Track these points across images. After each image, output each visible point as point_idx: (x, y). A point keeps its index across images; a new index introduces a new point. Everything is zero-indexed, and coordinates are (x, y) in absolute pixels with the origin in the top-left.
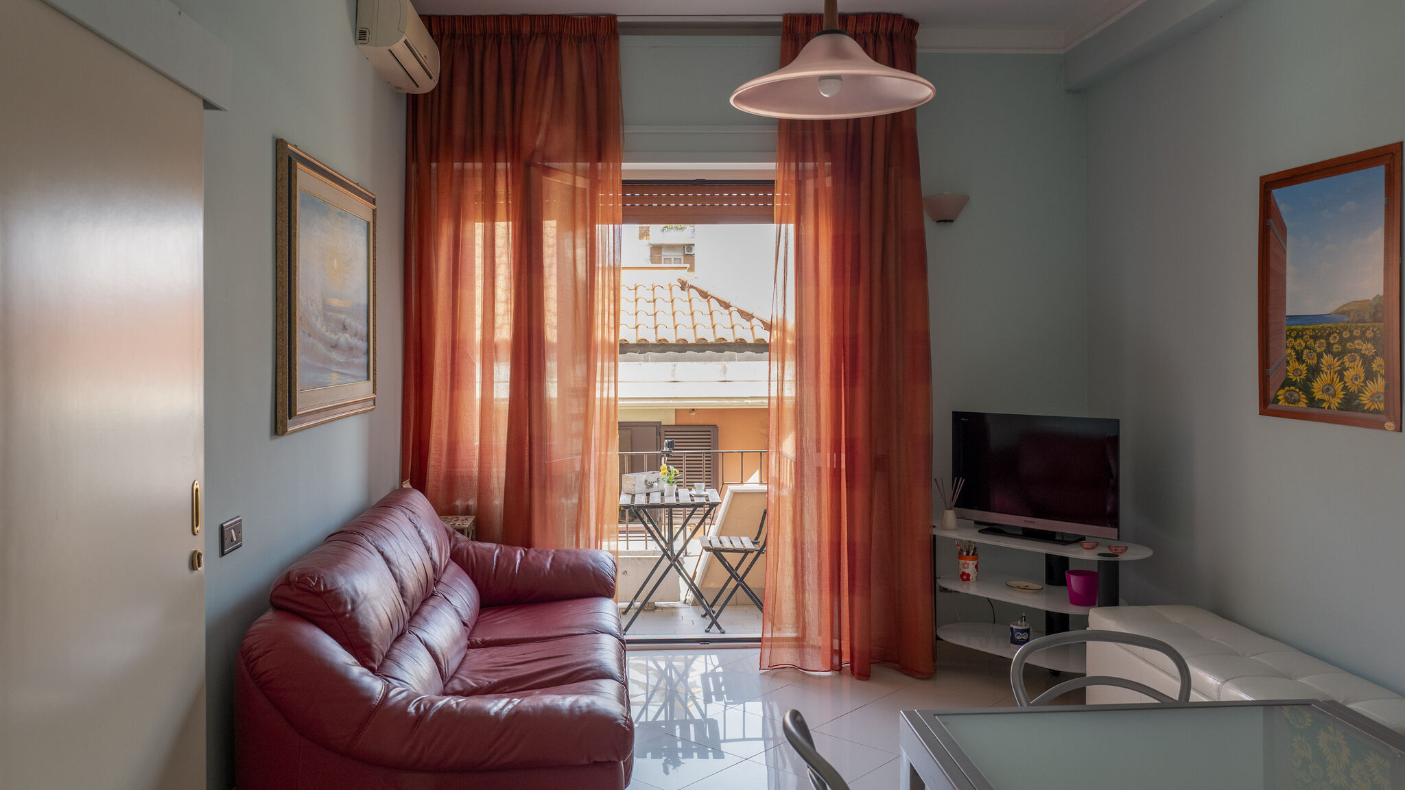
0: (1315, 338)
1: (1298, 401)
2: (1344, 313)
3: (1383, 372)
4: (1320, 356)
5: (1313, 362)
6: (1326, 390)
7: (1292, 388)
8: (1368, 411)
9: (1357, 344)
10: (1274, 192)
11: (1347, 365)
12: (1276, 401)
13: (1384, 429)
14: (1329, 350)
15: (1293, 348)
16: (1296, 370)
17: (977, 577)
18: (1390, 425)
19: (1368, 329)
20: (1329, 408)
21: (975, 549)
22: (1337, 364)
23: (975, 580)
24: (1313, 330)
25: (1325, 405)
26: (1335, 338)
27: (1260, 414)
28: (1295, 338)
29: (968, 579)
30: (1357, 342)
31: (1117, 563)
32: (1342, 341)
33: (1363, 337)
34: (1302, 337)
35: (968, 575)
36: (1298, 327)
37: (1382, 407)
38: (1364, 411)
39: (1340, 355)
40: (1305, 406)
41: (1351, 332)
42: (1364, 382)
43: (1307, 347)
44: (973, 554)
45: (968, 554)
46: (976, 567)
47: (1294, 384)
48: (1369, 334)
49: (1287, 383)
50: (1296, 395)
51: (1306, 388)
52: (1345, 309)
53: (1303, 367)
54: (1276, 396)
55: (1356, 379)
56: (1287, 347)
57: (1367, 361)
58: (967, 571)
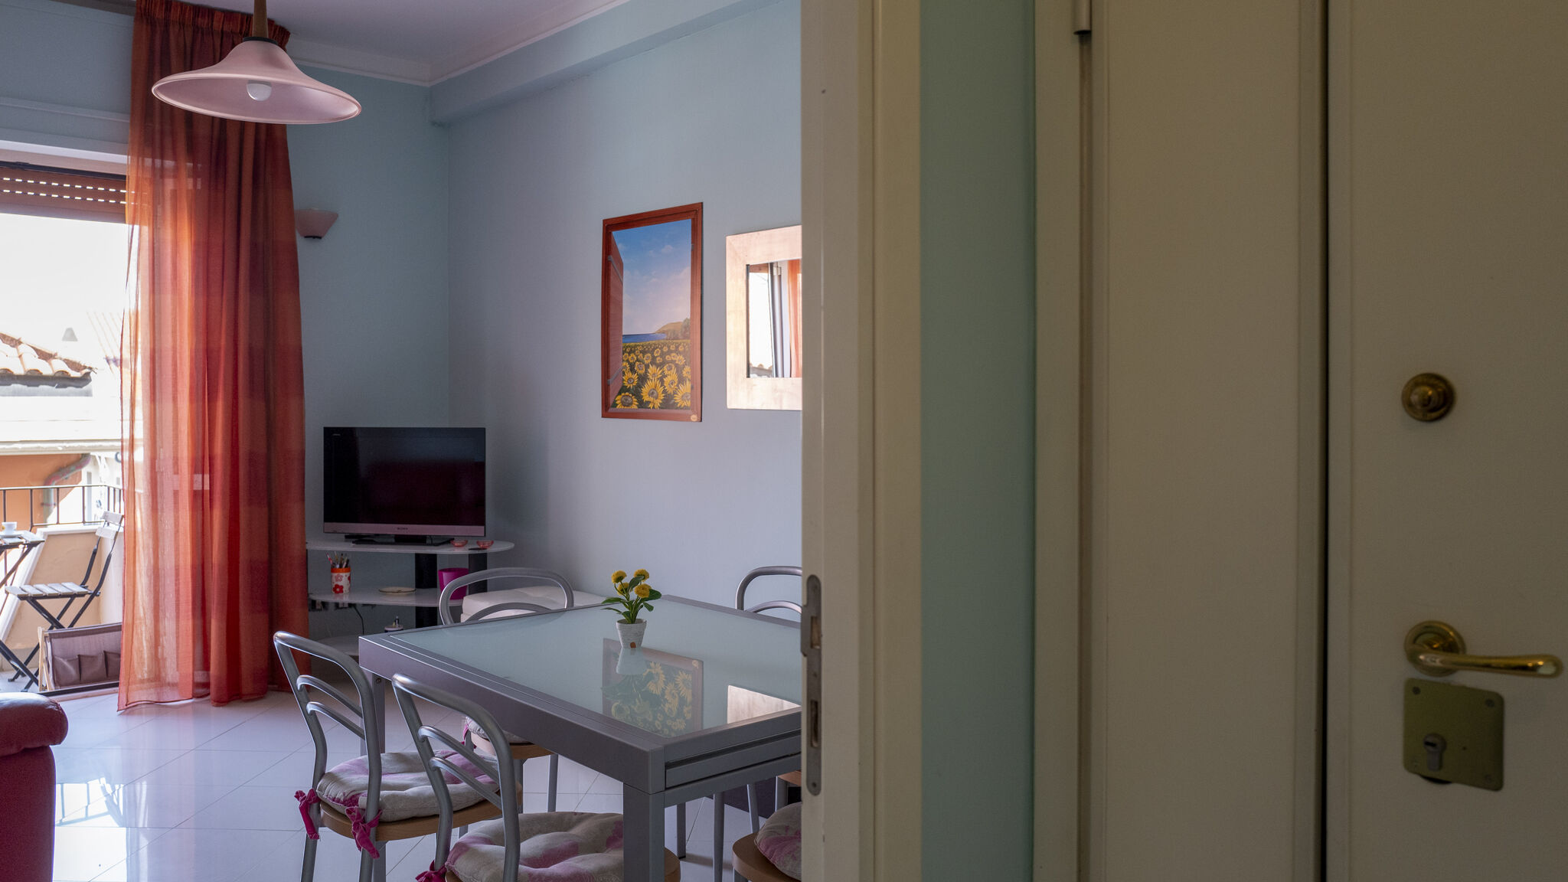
0: (644, 352)
1: (631, 404)
2: (664, 332)
3: (690, 377)
4: (647, 367)
5: (642, 372)
6: (651, 394)
7: (627, 393)
8: (680, 408)
9: (673, 357)
10: (614, 233)
11: (666, 373)
12: (615, 405)
13: (690, 420)
14: (653, 362)
15: (628, 361)
16: (629, 379)
17: (349, 589)
18: (694, 417)
19: (680, 345)
20: (653, 408)
21: (348, 561)
22: (659, 372)
23: (348, 591)
24: (643, 346)
25: (651, 406)
26: (657, 352)
27: (603, 417)
28: (629, 353)
29: (341, 591)
30: (673, 354)
31: (485, 555)
32: (663, 355)
33: (677, 351)
34: (634, 352)
35: (341, 588)
36: (632, 344)
37: (689, 403)
38: (677, 408)
39: (660, 365)
40: (636, 407)
41: (669, 347)
42: (677, 386)
43: (638, 360)
44: (346, 566)
45: (341, 567)
46: (349, 578)
47: (628, 390)
48: (681, 349)
49: (624, 389)
50: (630, 399)
51: (637, 392)
52: (665, 329)
53: (635, 376)
54: (615, 401)
55: (672, 384)
56: (623, 361)
57: (679, 369)
58: (340, 584)
